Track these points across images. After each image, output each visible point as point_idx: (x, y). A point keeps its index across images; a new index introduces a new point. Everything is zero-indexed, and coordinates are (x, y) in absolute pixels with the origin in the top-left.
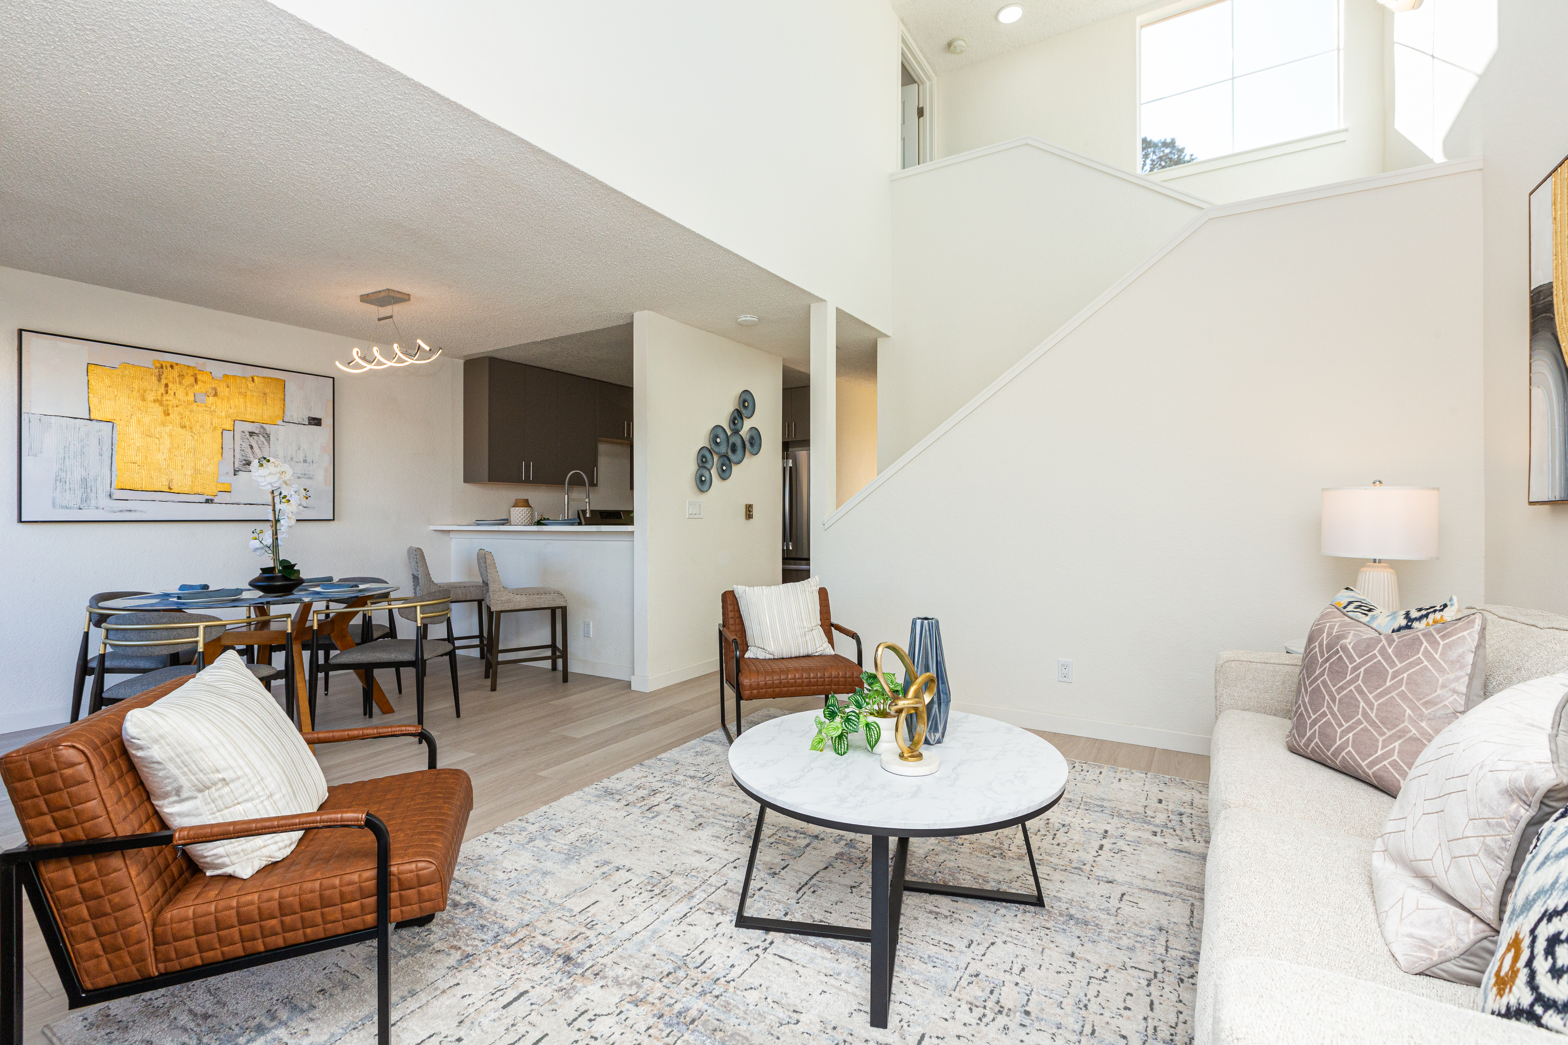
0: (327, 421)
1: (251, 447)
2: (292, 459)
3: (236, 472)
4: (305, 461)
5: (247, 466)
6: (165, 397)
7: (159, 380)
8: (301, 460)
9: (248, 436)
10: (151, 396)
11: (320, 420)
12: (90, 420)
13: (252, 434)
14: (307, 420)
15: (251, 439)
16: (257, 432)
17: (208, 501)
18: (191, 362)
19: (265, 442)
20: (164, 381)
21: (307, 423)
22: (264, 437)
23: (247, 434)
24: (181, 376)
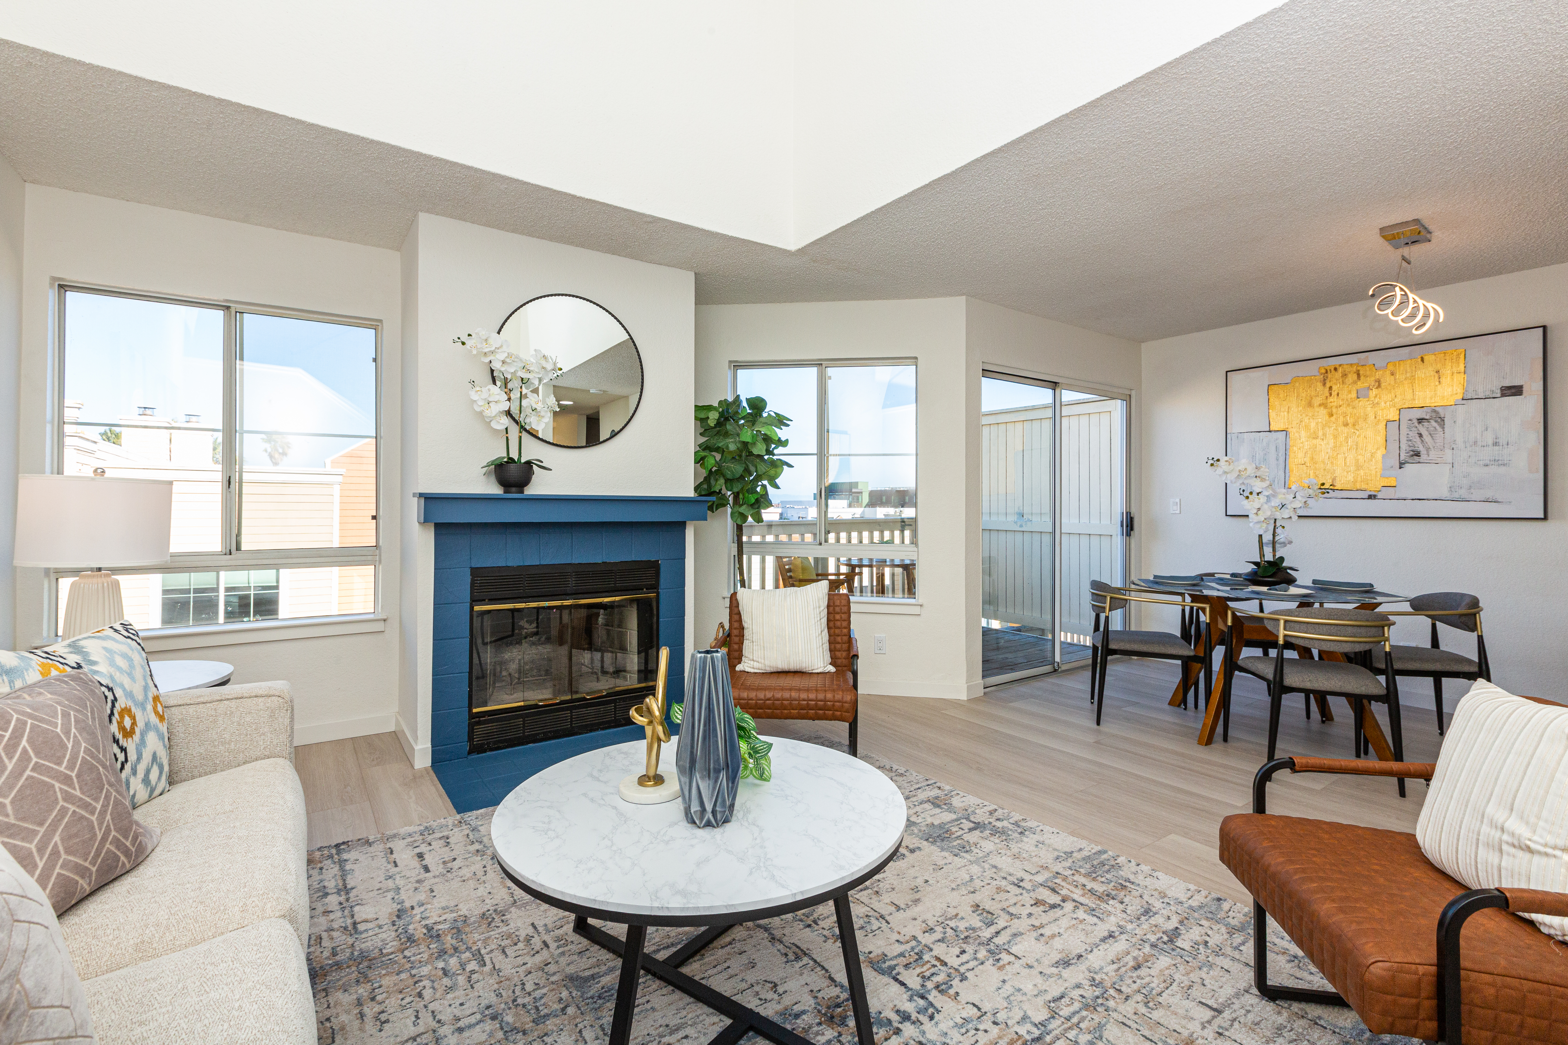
0: (1533, 388)
1: (1420, 435)
2: (1475, 443)
3: (1401, 465)
4: (1496, 444)
5: (1415, 457)
6: (1331, 399)
7: (1324, 384)
8: (1490, 442)
9: (1416, 424)
10: (1317, 401)
11: (1521, 387)
12: (1270, 431)
13: (1420, 420)
14: (1499, 391)
15: (1420, 427)
16: (1427, 417)
17: (1370, 497)
18: (1353, 359)
19: (1438, 427)
20: (1328, 385)
21: (1499, 395)
22: (1436, 421)
23: (1415, 422)
24: (1345, 375)
